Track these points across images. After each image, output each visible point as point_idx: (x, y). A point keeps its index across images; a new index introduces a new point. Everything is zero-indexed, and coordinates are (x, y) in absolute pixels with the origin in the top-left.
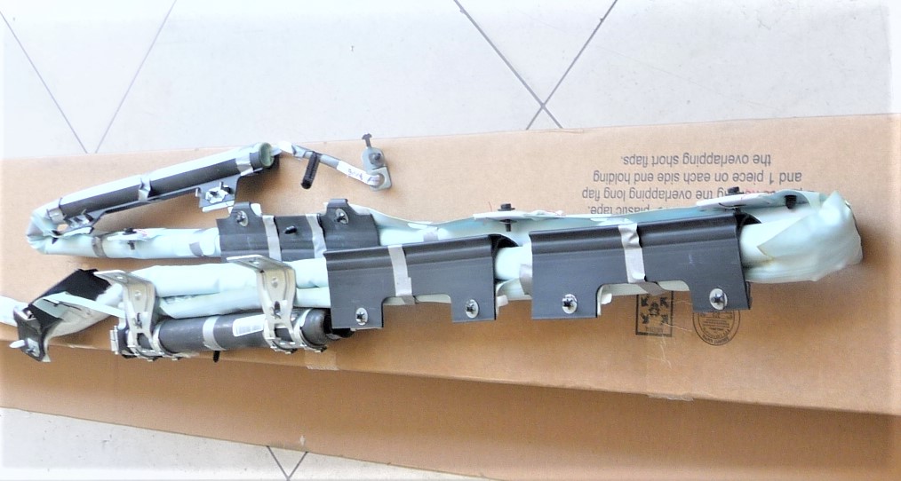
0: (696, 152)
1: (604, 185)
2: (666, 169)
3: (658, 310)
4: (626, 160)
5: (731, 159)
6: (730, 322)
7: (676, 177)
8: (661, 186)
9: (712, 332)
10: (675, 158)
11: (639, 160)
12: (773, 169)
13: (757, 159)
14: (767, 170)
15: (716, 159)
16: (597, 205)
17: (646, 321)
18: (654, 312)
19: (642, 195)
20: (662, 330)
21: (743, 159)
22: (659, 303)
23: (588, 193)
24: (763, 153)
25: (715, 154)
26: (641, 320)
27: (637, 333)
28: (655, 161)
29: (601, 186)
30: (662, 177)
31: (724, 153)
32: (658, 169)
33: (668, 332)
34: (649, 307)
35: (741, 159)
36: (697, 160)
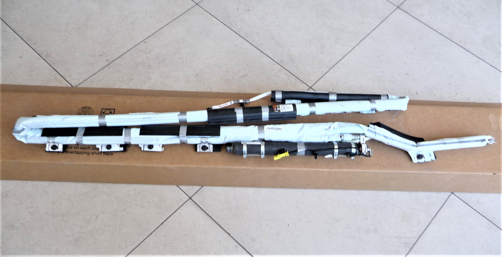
0: (84, 156)
31: (74, 154)
35: (68, 152)
36: (84, 153)
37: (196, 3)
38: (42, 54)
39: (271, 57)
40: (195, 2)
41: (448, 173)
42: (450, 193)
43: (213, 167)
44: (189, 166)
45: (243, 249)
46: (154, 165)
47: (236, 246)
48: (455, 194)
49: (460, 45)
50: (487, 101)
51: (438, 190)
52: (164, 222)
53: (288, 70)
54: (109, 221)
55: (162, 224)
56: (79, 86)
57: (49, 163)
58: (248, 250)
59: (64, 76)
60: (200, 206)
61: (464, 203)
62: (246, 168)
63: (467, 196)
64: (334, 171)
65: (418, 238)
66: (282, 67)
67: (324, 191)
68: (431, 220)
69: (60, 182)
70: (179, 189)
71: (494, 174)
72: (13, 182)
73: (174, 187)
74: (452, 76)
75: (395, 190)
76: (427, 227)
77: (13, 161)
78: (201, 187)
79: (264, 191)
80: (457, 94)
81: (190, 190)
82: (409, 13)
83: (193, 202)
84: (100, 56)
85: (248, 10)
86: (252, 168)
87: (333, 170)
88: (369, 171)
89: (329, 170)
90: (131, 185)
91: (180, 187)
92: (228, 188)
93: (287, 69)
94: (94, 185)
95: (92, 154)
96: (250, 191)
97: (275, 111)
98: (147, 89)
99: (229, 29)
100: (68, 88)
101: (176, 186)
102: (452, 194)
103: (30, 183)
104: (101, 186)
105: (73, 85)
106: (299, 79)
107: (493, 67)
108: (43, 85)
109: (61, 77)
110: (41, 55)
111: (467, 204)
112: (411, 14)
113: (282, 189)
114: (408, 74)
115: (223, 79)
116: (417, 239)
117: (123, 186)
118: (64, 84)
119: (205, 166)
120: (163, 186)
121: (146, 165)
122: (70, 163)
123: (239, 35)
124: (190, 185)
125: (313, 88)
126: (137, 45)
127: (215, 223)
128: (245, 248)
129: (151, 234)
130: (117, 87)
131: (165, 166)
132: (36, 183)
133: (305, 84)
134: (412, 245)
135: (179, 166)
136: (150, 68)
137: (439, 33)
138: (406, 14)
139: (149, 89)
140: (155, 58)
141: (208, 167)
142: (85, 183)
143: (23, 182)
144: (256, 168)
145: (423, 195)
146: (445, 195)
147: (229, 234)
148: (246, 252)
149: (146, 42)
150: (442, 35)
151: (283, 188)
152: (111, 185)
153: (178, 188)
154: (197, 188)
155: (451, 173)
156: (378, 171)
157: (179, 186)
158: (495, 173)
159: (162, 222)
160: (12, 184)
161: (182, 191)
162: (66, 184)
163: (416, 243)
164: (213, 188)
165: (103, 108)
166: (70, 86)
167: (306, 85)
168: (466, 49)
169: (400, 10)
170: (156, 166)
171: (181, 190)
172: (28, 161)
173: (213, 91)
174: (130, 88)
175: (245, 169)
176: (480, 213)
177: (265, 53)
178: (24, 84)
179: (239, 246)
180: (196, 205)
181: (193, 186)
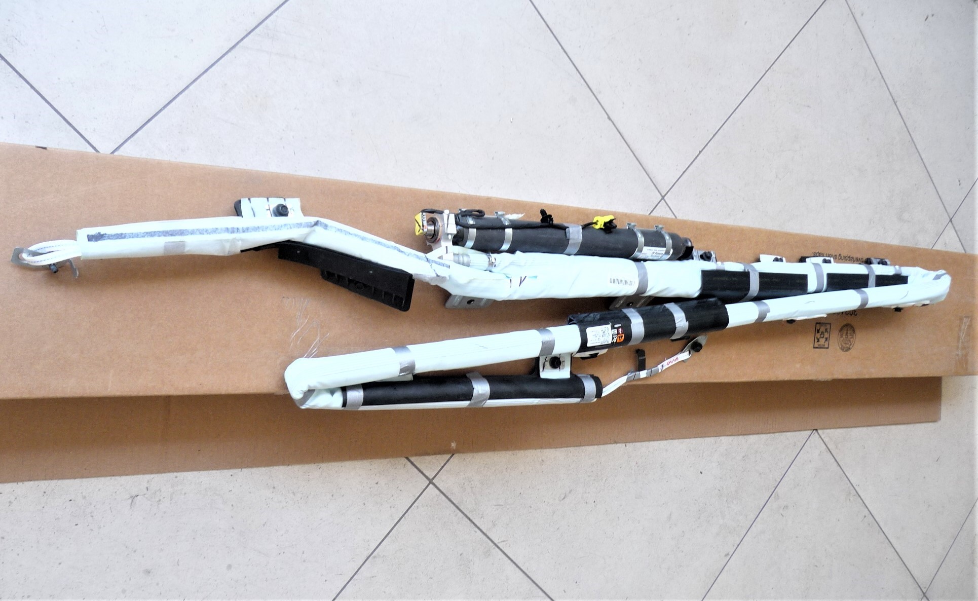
3: (824, 335)
6: (852, 340)
9: (844, 345)
17: (818, 341)
18: (822, 336)
20: (824, 345)
22: (824, 331)
25: (851, 256)
26: (816, 340)
27: (814, 348)
33: (826, 346)
34: (820, 333)
38: (855, 496)
39: (508, 559)
47: (600, 92)
54: (763, 166)
55: (700, 152)
58: (583, 81)
65: (238, 46)
66: (488, 538)
83: (659, 187)
84: (787, 507)
93: (479, 532)
97: (620, 325)
110: (856, 493)
115: (604, 480)
116: (241, 44)
125: (426, 480)
126: (738, 546)
128: (587, 87)
129: (714, 135)
133: (443, 490)
134: (257, 30)
136: (719, 490)
147: (609, 118)
148: (585, 78)
149: (726, 556)
161: (675, 213)
165: (827, 349)
166: (820, 431)
176: (29, 87)
177: (521, 572)
179: (595, 93)
180: (655, 182)
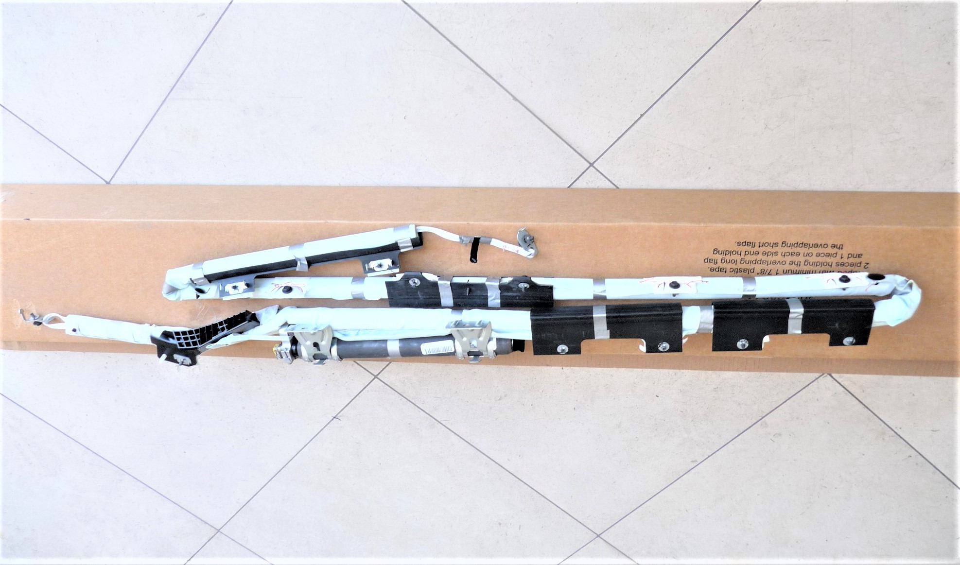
0: (792, 240)
1: (721, 256)
2: (769, 249)
4: (739, 244)
5: (816, 246)
7: (776, 253)
8: (764, 258)
10: (776, 244)
11: (747, 244)
12: (845, 252)
13: (834, 246)
14: (840, 252)
15: (805, 245)
16: (715, 266)
19: (750, 262)
21: (825, 246)
23: (708, 260)
24: (838, 243)
25: (805, 242)
28: (761, 245)
29: (719, 257)
30: (765, 253)
31: (811, 242)
32: (762, 249)
35: (823, 246)
36: (792, 245)
37: (600, 537)
38: (892, 436)
39: (453, 434)
40: (603, 539)
41: (111, 220)
42: (111, 183)
43: (545, 223)
44: (591, 224)
45: (488, 72)
46: (656, 224)
47: (501, 76)
48: (102, 180)
49: (102, 459)
50: (50, 354)
51: (133, 188)
52: (638, 119)
53: (420, 410)
54: (743, 119)
56: (817, 375)
57: (859, 225)
58: (479, 69)
59: (846, 394)
60: (572, 150)
61: (86, 165)
62: (483, 223)
63: (83, 177)
64: (320, 220)
67: (343, 184)
68: (145, 132)
69: (841, 190)
70: (613, 182)
71: (29, 219)
72: (932, 190)
73: (623, 185)
74: (116, 400)
75: (212, 187)
76: (152, 119)
77: (929, 227)
78: (572, 187)
79: (453, 179)
80: (106, 368)
81: (592, 181)
82: (198, 519)
83: (585, 157)
84: (780, 435)
85: (500, 524)
86: (471, 223)
87: (322, 221)
88: (256, 221)
89: (328, 221)
90: (705, 188)
91: (612, 186)
92: (521, 185)
94: (776, 187)
95: (778, 243)
96: (480, 180)
98: (685, 371)
99: (534, 488)
100: (838, 372)
101: (619, 187)
102: (108, 181)
103: (900, 188)
104: (764, 184)
105: (828, 376)
106: (398, 393)
107: (41, 418)
108: (887, 377)
109: (852, 393)
110: (895, 434)
111: (81, 163)
112: (193, 518)
113: (420, 186)
114: (197, 404)
117: (721, 186)
118: (846, 378)
119: (560, 224)
120: (644, 187)
121: (672, 224)
122: (819, 225)
123: (516, 477)
124: (594, 189)
125: (372, 376)
126: (709, 456)
127: (543, 119)
128: (484, 74)
129: (662, 96)
130: (744, 374)
131: (636, 223)
132: (889, 188)
133: (387, 383)
135: (610, 224)
136: (682, 412)
137: (141, 482)
138: (203, 519)
139: (682, 371)
140: (674, 431)
141: (555, 224)
142: (794, 189)
143: (913, 190)
144: (466, 223)
145: (161, 177)
146: (121, 179)
148: (481, 66)
149: (693, 461)
150: (136, 479)
151: (418, 188)
152: (742, 186)
153: (616, 184)
154: (579, 185)
155: (105, 220)
156: (239, 221)
157: (615, 187)
158: (27, 221)
159: (643, 118)
160: (933, 185)
161: (608, 177)
162: (830, 187)
163: (172, 90)
164: (550, 186)
166: (833, 375)
167: (385, 382)
168: (91, 452)
169: (215, 526)
170: (653, 224)
171: (610, 179)
172: (899, 227)
173: (560, 368)
174: (718, 372)
175: (485, 220)
178: (925, 379)
179: (495, 78)
180: (579, 152)
181: (587, 187)
